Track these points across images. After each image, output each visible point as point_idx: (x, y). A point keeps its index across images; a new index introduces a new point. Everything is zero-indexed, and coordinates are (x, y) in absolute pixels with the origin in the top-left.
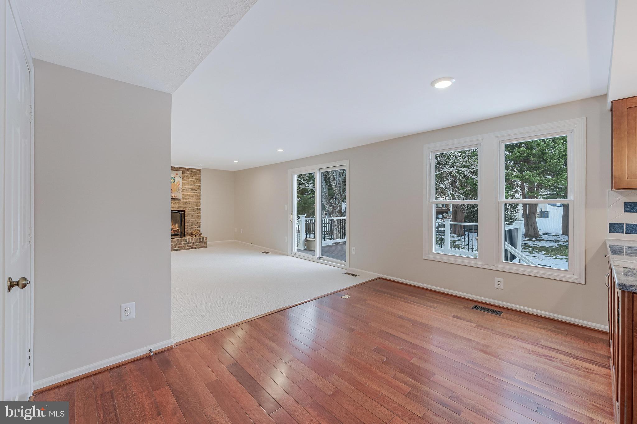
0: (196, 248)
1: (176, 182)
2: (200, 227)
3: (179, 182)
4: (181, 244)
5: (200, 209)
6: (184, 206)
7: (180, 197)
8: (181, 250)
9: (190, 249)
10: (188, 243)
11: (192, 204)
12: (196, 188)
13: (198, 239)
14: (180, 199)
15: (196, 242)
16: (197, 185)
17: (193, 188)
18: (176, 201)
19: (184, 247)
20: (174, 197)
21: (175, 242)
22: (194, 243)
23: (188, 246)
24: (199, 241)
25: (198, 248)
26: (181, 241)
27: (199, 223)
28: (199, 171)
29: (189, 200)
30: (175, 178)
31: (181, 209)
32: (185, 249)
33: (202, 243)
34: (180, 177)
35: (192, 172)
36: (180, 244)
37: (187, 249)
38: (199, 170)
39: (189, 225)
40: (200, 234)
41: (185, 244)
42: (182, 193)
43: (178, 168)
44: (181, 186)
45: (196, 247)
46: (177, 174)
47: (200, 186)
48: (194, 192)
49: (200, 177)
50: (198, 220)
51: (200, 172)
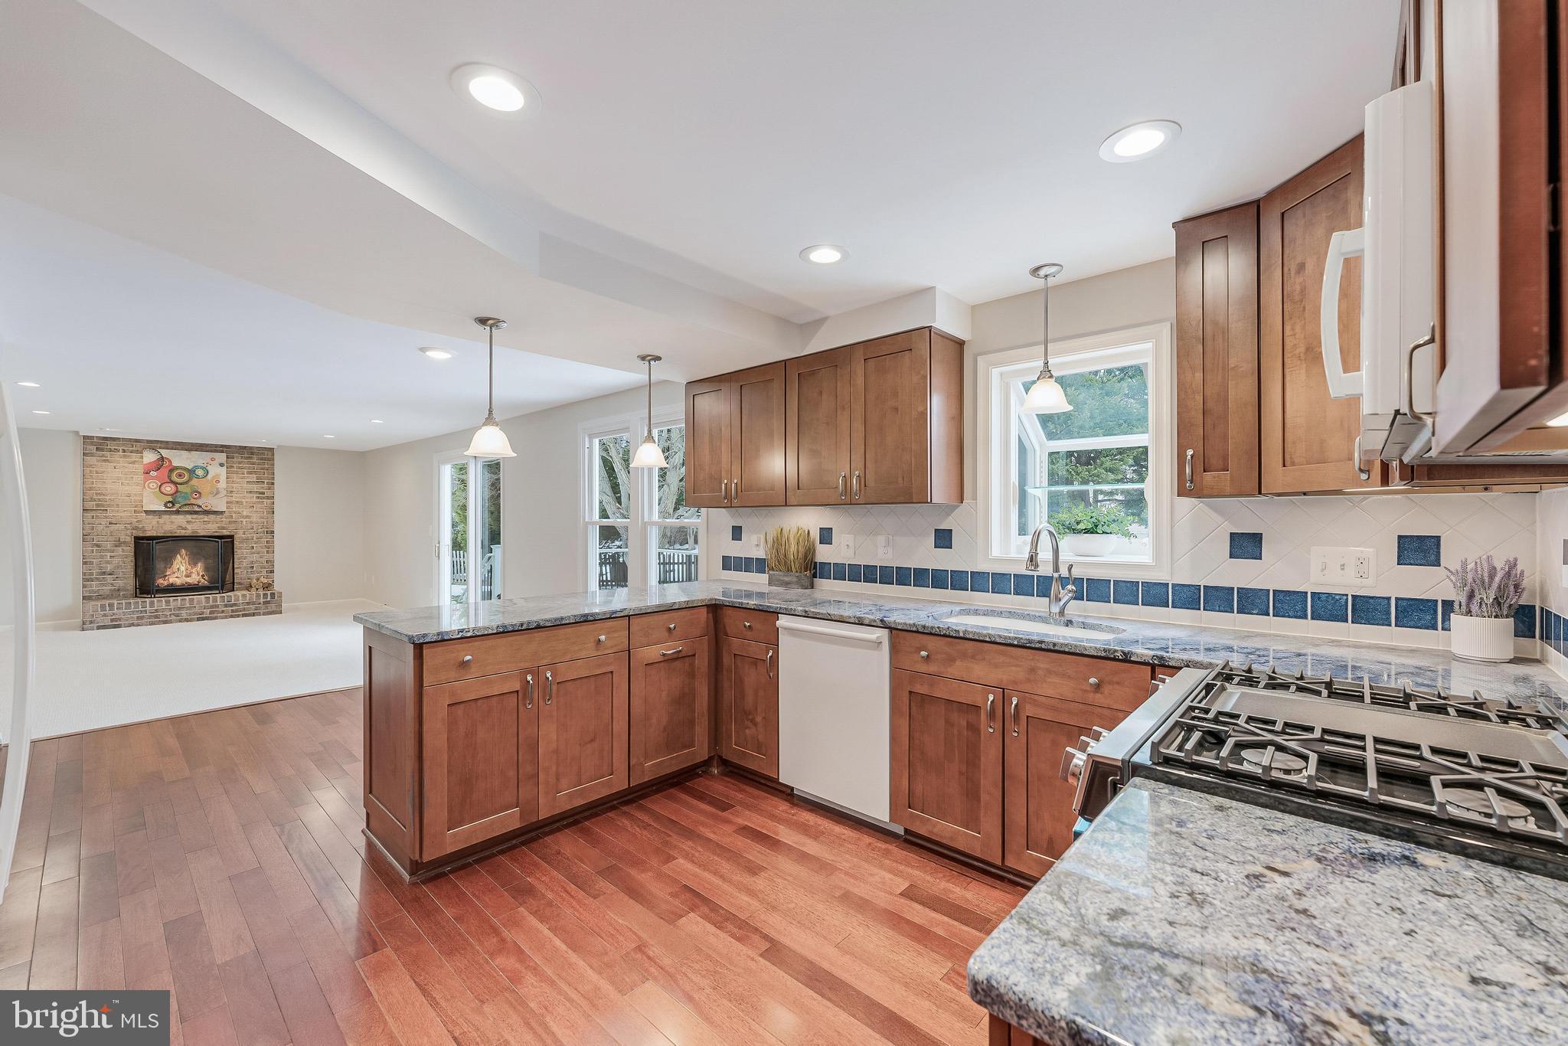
0: (254, 615)
1: (209, 477)
2: (272, 572)
3: (218, 475)
4: (217, 606)
5: (273, 532)
6: (232, 527)
7: (224, 509)
8: (216, 618)
9: (238, 616)
10: (235, 605)
11: (251, 522)
12: (263, 488)
13: (258, 596)
14: (222, 513)
15: (254, 603)
16: (266, 481)
17: (255, 487)
18: (212, 517)
19: (223, 612)
20: (206, 509)
21: (199, 602)
22: (248, 604)
23: (233, 611)
24: (262, 600)
25: (259, 614)
26: (215, 600)
27: (270, 562)
28: (270, 454)
29: (245, 513)
30: (209, 468)
31: (225, 532)
32: (226, 617)
33: (269, 603)
34: (222, 465)
35: (252, 454)
36: (212, 607)
37: (232, 617)
38: (272, 450)
39: (246, 568)
40: (267, 586)
41: (226, 606)
42: (225, 499)
43: (216, 446)
44: (223, 484)
45: (254, 613)
46: (213, 459)
47: (273, 484)
48: (258, 498)
49: (273, 465)
50: (267, 557)
51: (273, 455)
